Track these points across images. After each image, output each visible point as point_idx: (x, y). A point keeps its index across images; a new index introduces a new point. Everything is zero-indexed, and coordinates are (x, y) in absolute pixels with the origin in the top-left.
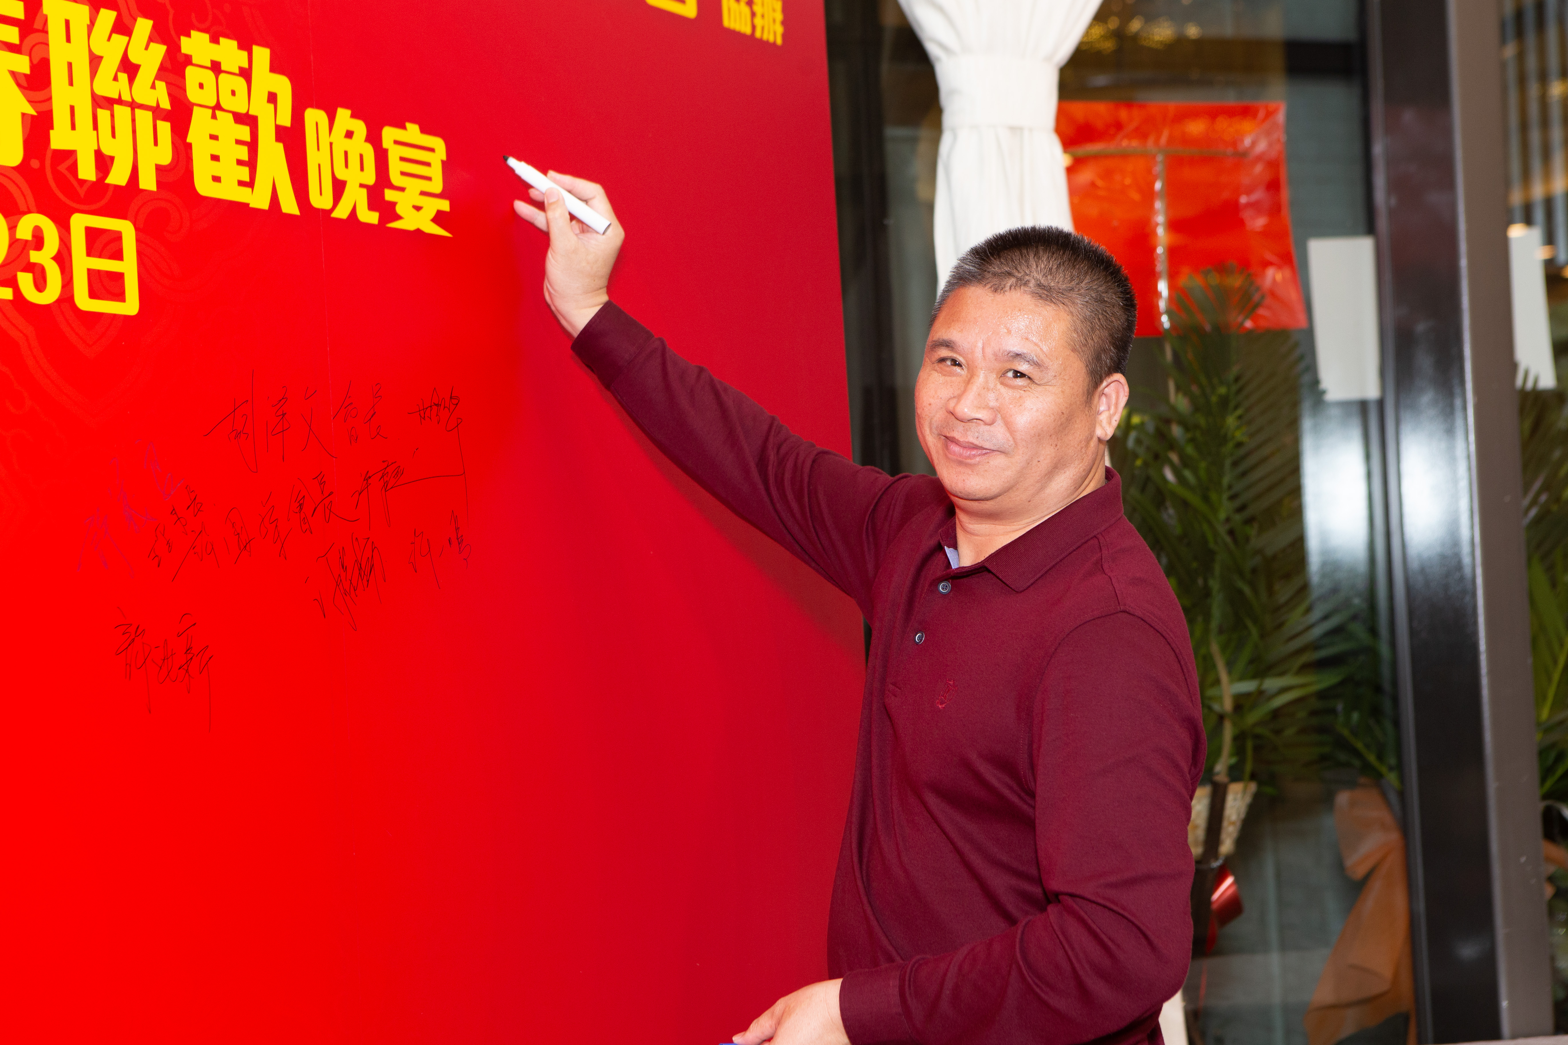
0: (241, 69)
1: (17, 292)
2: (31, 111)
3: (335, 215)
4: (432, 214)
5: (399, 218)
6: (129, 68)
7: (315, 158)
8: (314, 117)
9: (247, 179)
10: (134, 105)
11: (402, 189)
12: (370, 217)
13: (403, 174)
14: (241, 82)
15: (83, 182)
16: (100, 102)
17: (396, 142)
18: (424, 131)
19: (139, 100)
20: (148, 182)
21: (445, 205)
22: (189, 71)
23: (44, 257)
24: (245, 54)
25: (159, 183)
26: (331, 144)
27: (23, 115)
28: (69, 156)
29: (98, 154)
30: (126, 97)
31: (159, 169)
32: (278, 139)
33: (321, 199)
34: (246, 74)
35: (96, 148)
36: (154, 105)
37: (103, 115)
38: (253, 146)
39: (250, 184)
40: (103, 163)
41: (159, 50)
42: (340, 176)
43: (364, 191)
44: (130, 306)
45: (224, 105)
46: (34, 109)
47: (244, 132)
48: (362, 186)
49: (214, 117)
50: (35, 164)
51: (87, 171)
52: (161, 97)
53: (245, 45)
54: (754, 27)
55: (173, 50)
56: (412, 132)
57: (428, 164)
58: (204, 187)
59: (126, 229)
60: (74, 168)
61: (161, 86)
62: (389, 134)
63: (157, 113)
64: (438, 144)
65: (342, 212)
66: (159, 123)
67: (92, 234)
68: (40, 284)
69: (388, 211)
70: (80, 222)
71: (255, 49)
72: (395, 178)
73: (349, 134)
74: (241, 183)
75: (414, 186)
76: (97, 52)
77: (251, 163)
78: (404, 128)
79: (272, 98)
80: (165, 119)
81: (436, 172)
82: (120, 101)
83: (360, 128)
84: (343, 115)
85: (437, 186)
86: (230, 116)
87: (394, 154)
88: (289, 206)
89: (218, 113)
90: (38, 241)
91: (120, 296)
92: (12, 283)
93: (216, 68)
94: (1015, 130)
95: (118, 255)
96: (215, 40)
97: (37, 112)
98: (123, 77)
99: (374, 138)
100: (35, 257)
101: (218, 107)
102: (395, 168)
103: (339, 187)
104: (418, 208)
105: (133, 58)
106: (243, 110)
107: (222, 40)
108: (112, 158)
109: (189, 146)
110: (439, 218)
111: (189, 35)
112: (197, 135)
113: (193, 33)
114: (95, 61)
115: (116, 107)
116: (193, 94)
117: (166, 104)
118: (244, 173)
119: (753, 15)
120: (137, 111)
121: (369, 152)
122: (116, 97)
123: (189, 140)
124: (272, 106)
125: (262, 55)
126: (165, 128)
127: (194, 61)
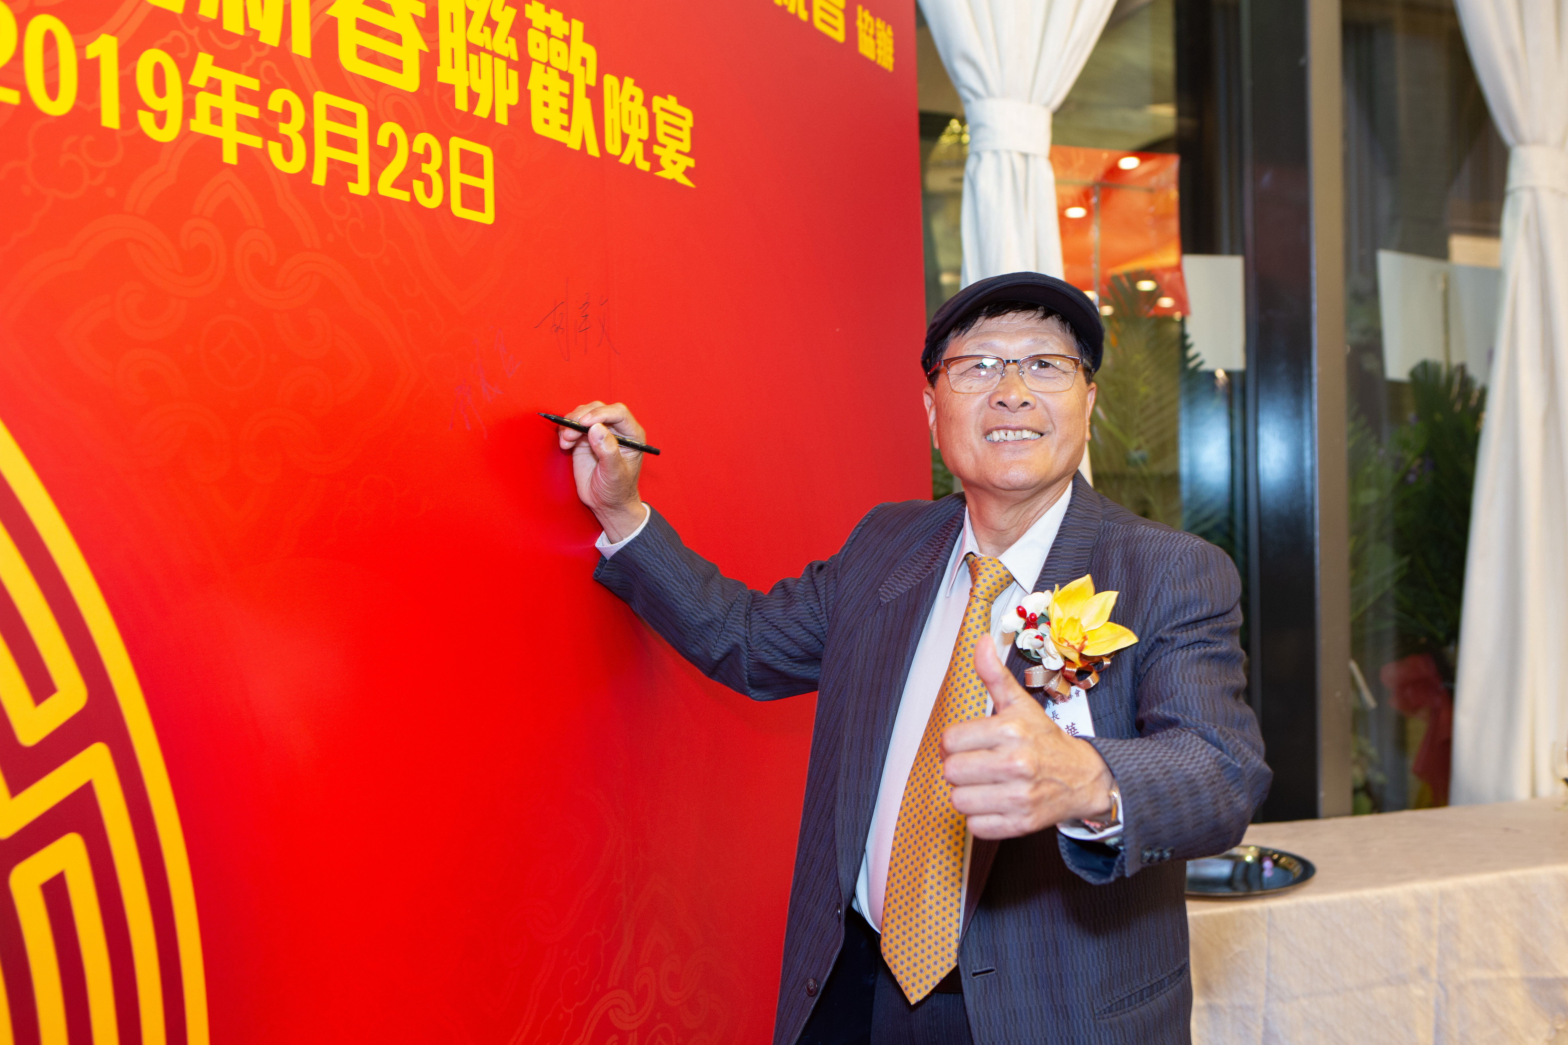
0: (564, 36)
1: (413, 196)
2: (426, 49)
3: (622, 160)
4: (683, 169)
5: (662, 169)
6: (491, 23)
7: (610, 114)
8: (610, 81)
9: (566, 124)
10: (494, 54)
11: (664, 146)
12: (644, 165)
13: (666, 134)
14: (563, 45)
15: (459, 111)
16: (473, 49)
17: (663, 109)
18: (681, 102)
19: (498, 51)
20: (502, 118)
21: (691, 162)
22: (531, 32)
23: (431, 169)
24: (566, 24)
25: (510, 119)
26: (621, 104)
27: (421, 51)
28: (449, 89)
29: (469, 89)
30: (489, 47)
31: (510, 107)
32: (587, 96)
33: (613, 148)
34: (567, 39)
35: (468, 85)
36: (506, 55)
37: (473, 58)
38: (570, 97)
39: (567, 128)
40: (473, 98)
41: (511, 12)
42: (626, 131)
43: (641, 145)
44: (487, 217)
45: (553, 63)
46: (428, 46)
47: (565, 87)
48: (640, 140)
49: (546, 72)
50: (427, 92)
51: (461, 103)
52: (510, 49)
53: (567, 18)
54: (877, 56)
55: (520, 14)
56: (671, 102)
57: (680, 129)
58: (538, 127)
59: (486, 153)
60: (452, 99)
61: (512, 41)
62: (658, 102)
63: (510, 64)
64: (687, 113)
65: (626, 160)
66: (510, 71)
67: (465, 155)
68: (429, 192)
69: (655, 161)
70: (457, 144)
71: (574, 21)
72: (661, 138)
73: (632, 98)
74: (563, 127)
75: (673, 145)
76: (471, 8)
77: (568, 112)
78: (666, 98)
79: (584, 62)
80: (514, 69)
81: (686, 135)
82: (484, 49)
83: (639, 94)
84: (629, 81)
85: (686, 147)
86: (556, 73)
87: (661, 117)
88: (593, 150)
89: (549, 69)
90: (427, 157)
91: (481, 208)
92: (409, 188)
93: (548, 32)
94: (1025, 156)
95: (480, 175)
96: (548, 11)
97: (430, 49)
98: (487, 30)
99: (648, 104)
100: (426, 168)
101: (548, 64)
102: (661, 129)
103: (625, 138)
104: (675, 163)
105: (495, 17)
106: (565, 69)
107: (553, 11)
108: (478, 95)
109: (529, 92)
110: (688, 172)
111: (530, 4)
112: (534, 85)
113: (534, 3)
114: (469, 14)
115: (482, 54)
116: (533, 52)
117: (515, 57)
118: (564, 119)
119: (876, 47)
120: (496, 59)
121: (644, 112)
122: (482, 45)
123: (529, 87)
124: (583, 68)
125: (578, 26)
126: (514, 75)
127: (534, 25)
